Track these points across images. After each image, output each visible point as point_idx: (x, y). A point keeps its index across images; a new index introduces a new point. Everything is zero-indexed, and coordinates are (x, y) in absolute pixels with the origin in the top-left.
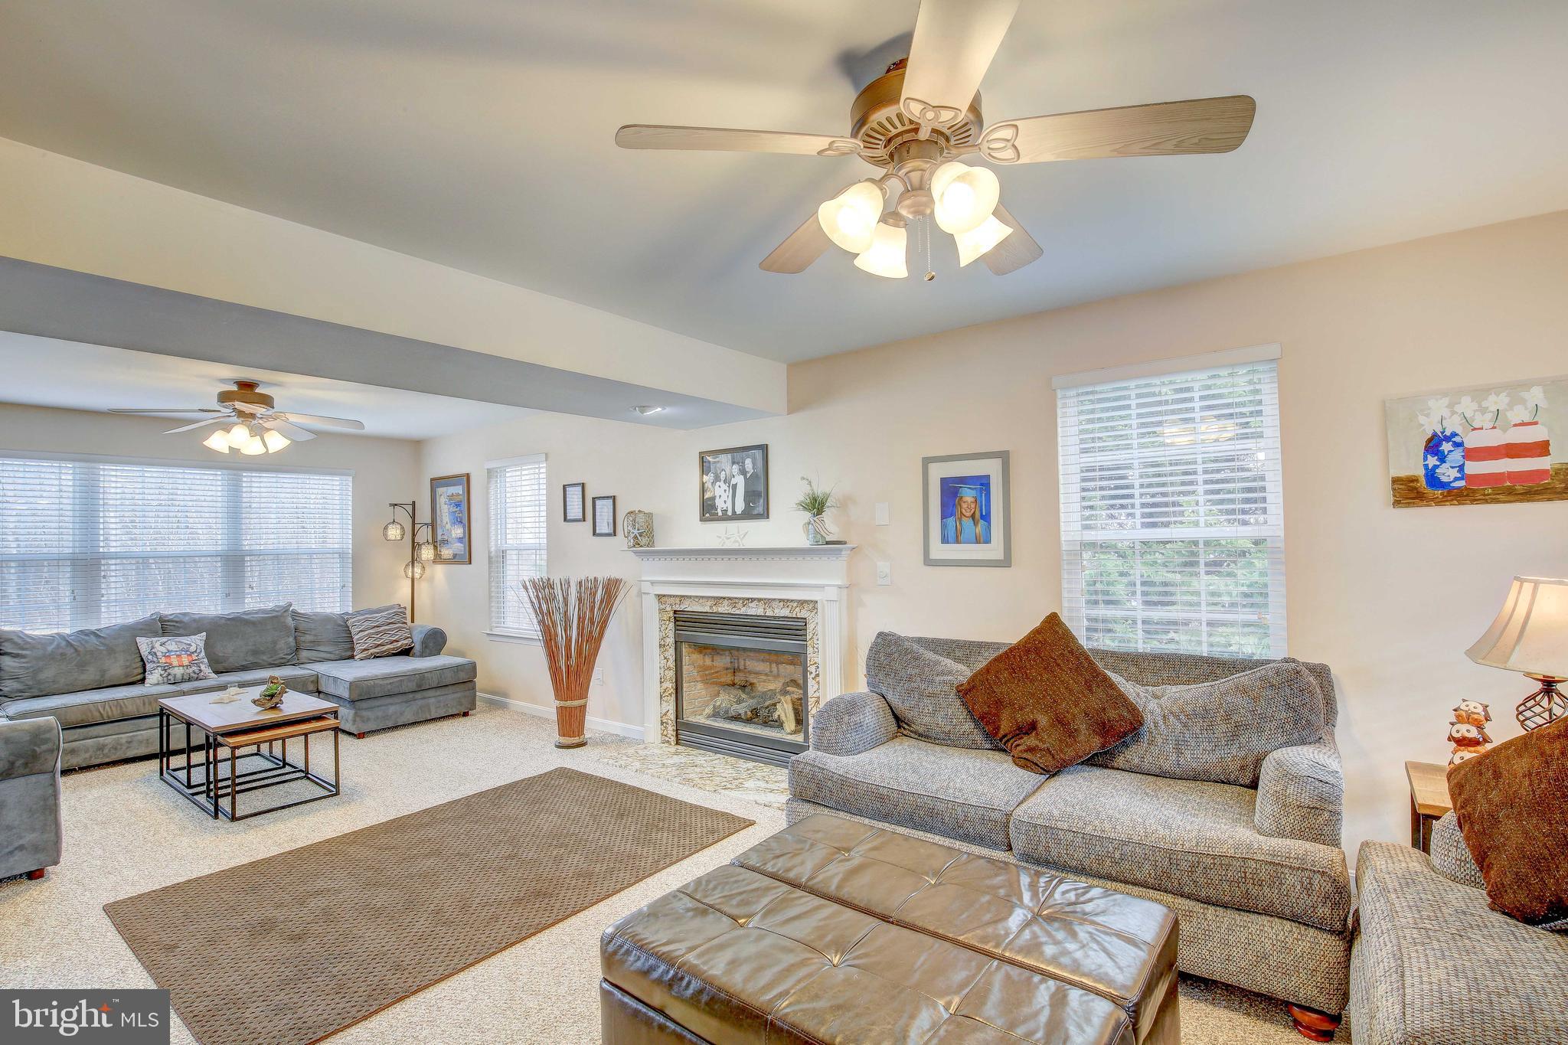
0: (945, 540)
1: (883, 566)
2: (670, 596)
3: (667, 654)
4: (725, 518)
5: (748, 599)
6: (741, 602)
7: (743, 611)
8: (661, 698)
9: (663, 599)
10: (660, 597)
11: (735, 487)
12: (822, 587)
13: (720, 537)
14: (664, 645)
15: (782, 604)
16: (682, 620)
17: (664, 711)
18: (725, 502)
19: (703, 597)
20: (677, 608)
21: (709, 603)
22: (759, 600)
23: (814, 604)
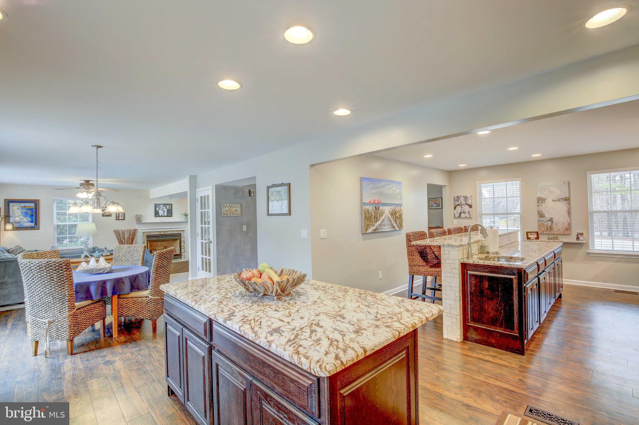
2: (147, 232)
4: (162, 216)
6: (166, 232)
10: (143, 232)
11: (164, 211)
14: (144, 242)
15: (176, 231)
16: (148, 237)
19: (157, 232)
23: (184, 231)
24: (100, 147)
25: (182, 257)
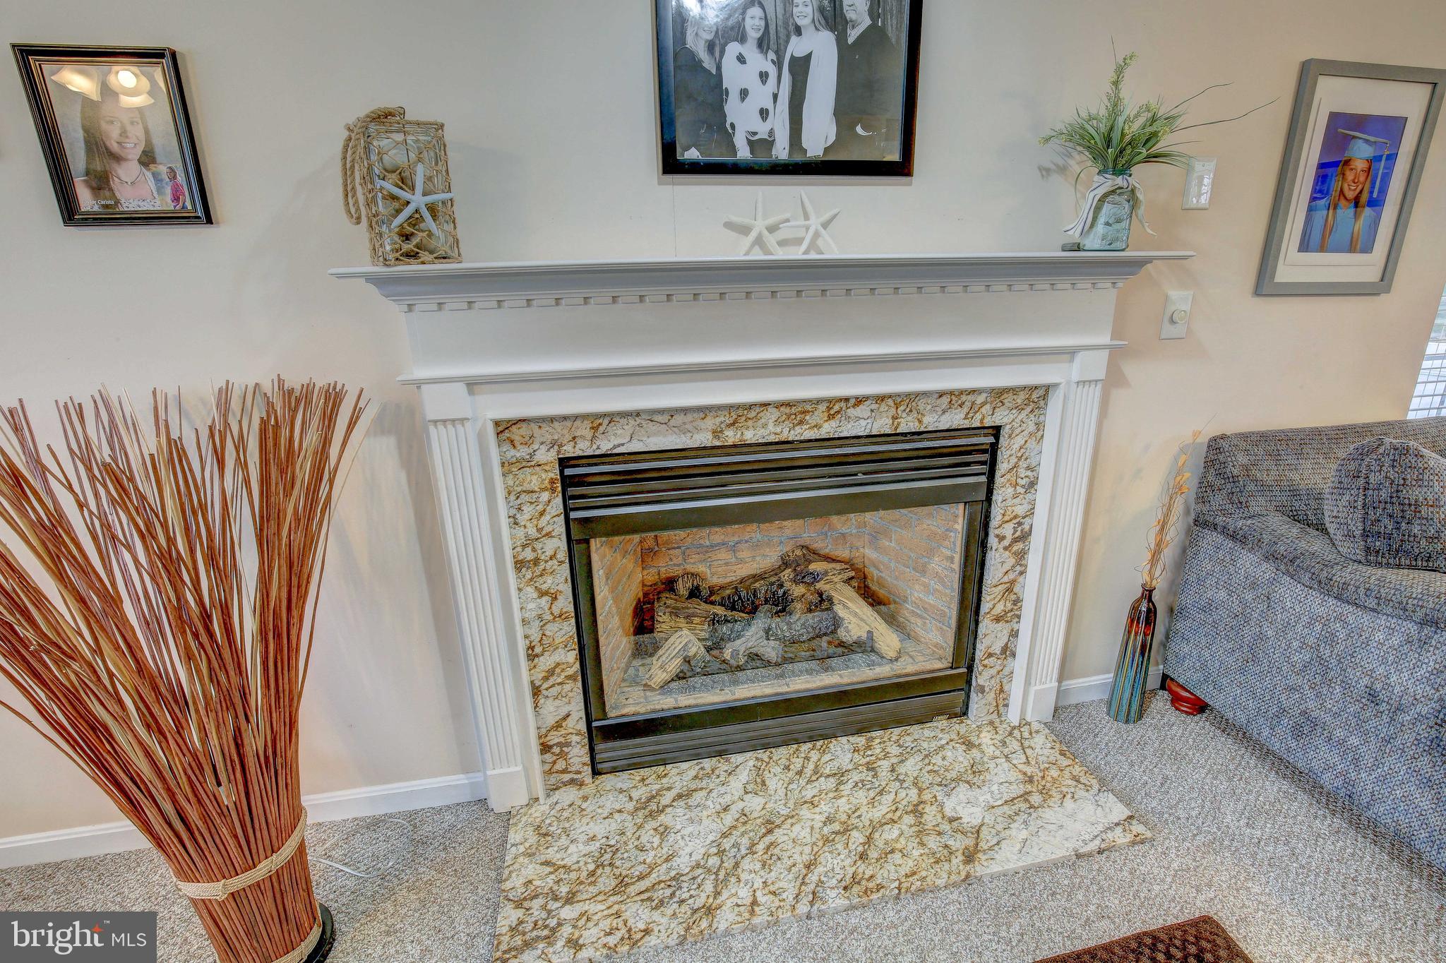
0: (1304, 247)
1: (1180, 298)
2: (552, 419)
3: (548, 583)
4: (762, 167)
5: (847, 400)
6: (822, 407)
7: (828, 429)
8: (536, 692)
9: (516, 433)
10: (503, 428)
12: (1071, 352)
13: (744, 230)
14: (536, 561)
15: (945, 400)
17: (551, 721)
18: (764, 114)
19: (685, 410)
20: (569, 451)
21: (710, 423)
22: (881, 399)
23: (1037, 397)
25: (978, 705)
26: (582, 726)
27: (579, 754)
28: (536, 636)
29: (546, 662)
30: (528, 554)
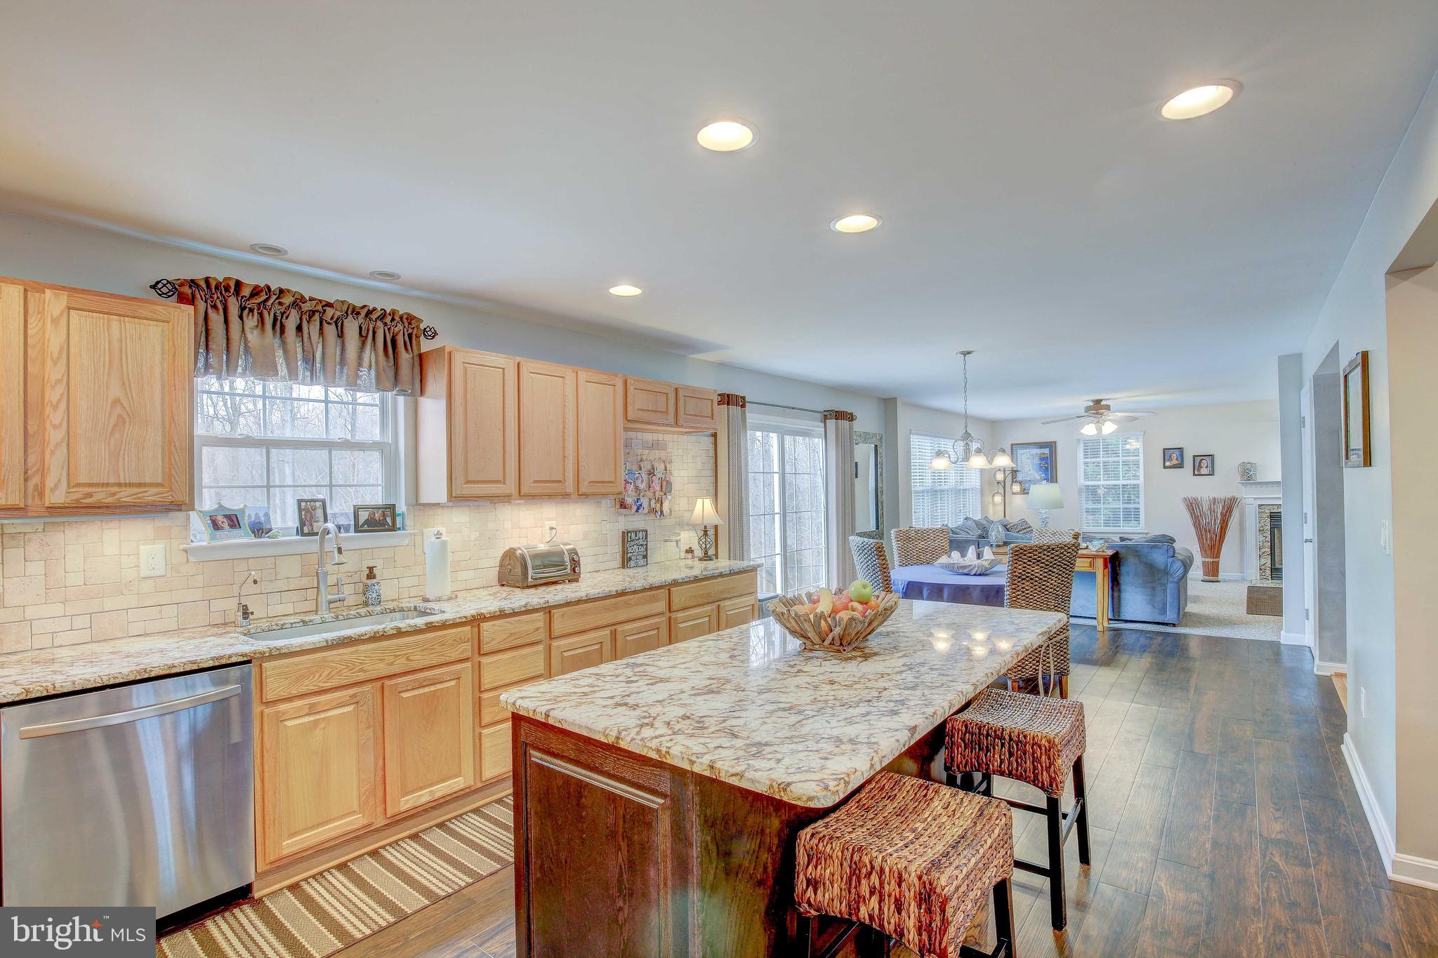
2: (1269, 505)
3: (1265, 535)
8: (1260, 556)
9: (1262, 507)
10: (1260, 506)
14: (1264, 530)
16: (1273, 516)
17: (1263, 563)
20: (1274, 511)
24: (969, 353)
26: (1270, 566)
27: (1268, 572)
28: (1261, 545)
29: (1263, 550)
30: (1262, 529)
